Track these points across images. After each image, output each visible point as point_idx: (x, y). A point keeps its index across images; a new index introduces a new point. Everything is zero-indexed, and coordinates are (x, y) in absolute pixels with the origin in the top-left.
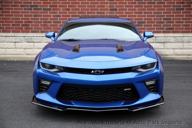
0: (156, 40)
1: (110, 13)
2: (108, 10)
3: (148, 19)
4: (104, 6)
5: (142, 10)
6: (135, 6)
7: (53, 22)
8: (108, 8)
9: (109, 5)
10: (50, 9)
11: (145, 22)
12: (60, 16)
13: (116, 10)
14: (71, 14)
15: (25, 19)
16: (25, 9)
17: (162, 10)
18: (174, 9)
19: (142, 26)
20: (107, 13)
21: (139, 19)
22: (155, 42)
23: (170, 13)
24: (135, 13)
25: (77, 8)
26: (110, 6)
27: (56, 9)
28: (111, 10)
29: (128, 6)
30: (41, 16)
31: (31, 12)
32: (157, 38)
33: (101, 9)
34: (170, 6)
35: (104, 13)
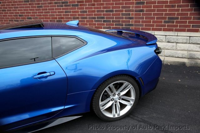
0: (190, 41)
1: (136, 7)
2: (134, 4)
3: (181, 14)
7: (81, 17)
8: (134, 2)
10: (77, 5)
11: (178, 18)
12: (86, 12)
13: (143, 3)
14: (96, 10)
15: (58, 15)
16: (58, 6)
19: (173, 22)
20: (132, 7)
21: (170, 14)
22: (188, 42)
24: (166, 6)
25: (102, 2)
27: (83, 5)
28: (137, 3)
30: (70, 12)
31: (63, 9)
32: (191, 38)
33: (126, 3)
35: (129, 7)
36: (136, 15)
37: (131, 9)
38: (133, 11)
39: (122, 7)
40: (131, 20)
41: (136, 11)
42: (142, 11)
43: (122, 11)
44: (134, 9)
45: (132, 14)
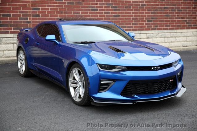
1: (33, 12)
2: (30, 10)
4: (26, 5)
5: (63, 9)
6: (57, 6)
9: (31, 4)
13: (39, 9)
17: (80, 10)
18: (89, 10)
20: (29, 12)
23: (87, 13)
24: (57, 13)
26: (32, 6)
28: (33, 9)
29: (50, 6)
33: (23, 9)
34: (87, 7)
35: (27, 12)
36: (33, 19)
37: (28, 14)
38: (30, 15)
39: (20, 12)
40: (29, 24)
41: (33, 16)
42: (38, 16)
43: (20, 15)
44: (31, 14)
45: (30, 19)
